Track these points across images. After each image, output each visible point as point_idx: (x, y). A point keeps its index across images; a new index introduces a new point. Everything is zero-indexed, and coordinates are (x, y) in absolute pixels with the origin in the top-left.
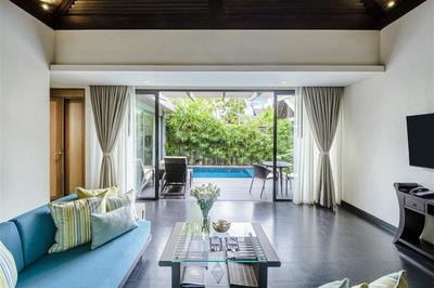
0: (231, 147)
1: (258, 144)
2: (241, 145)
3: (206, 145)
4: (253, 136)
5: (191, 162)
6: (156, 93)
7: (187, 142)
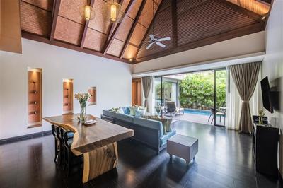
3: (202, 98)
5: (194, 107)
6: (161, 76)
7: (191, 96)
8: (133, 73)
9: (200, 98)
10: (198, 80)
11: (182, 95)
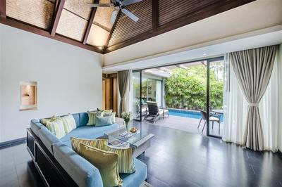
3: (189, 97)
5: (181, 107)
6: (140, 71)
7: (177, 95)
8: (103, 66)
9: (186, 97)
10: (184, 77)
11: (168, 94)
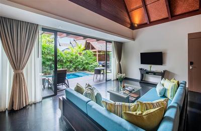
0: (66, 63)
1: (79, 61)
2: (71, 62)
4: (77, 57)
